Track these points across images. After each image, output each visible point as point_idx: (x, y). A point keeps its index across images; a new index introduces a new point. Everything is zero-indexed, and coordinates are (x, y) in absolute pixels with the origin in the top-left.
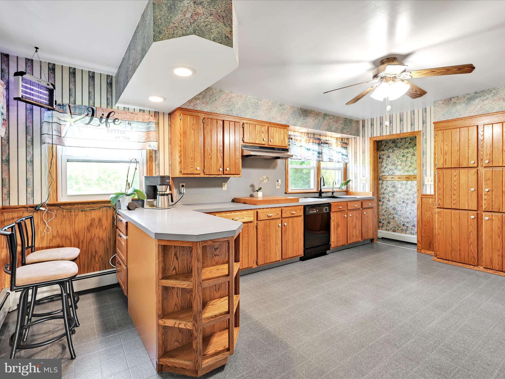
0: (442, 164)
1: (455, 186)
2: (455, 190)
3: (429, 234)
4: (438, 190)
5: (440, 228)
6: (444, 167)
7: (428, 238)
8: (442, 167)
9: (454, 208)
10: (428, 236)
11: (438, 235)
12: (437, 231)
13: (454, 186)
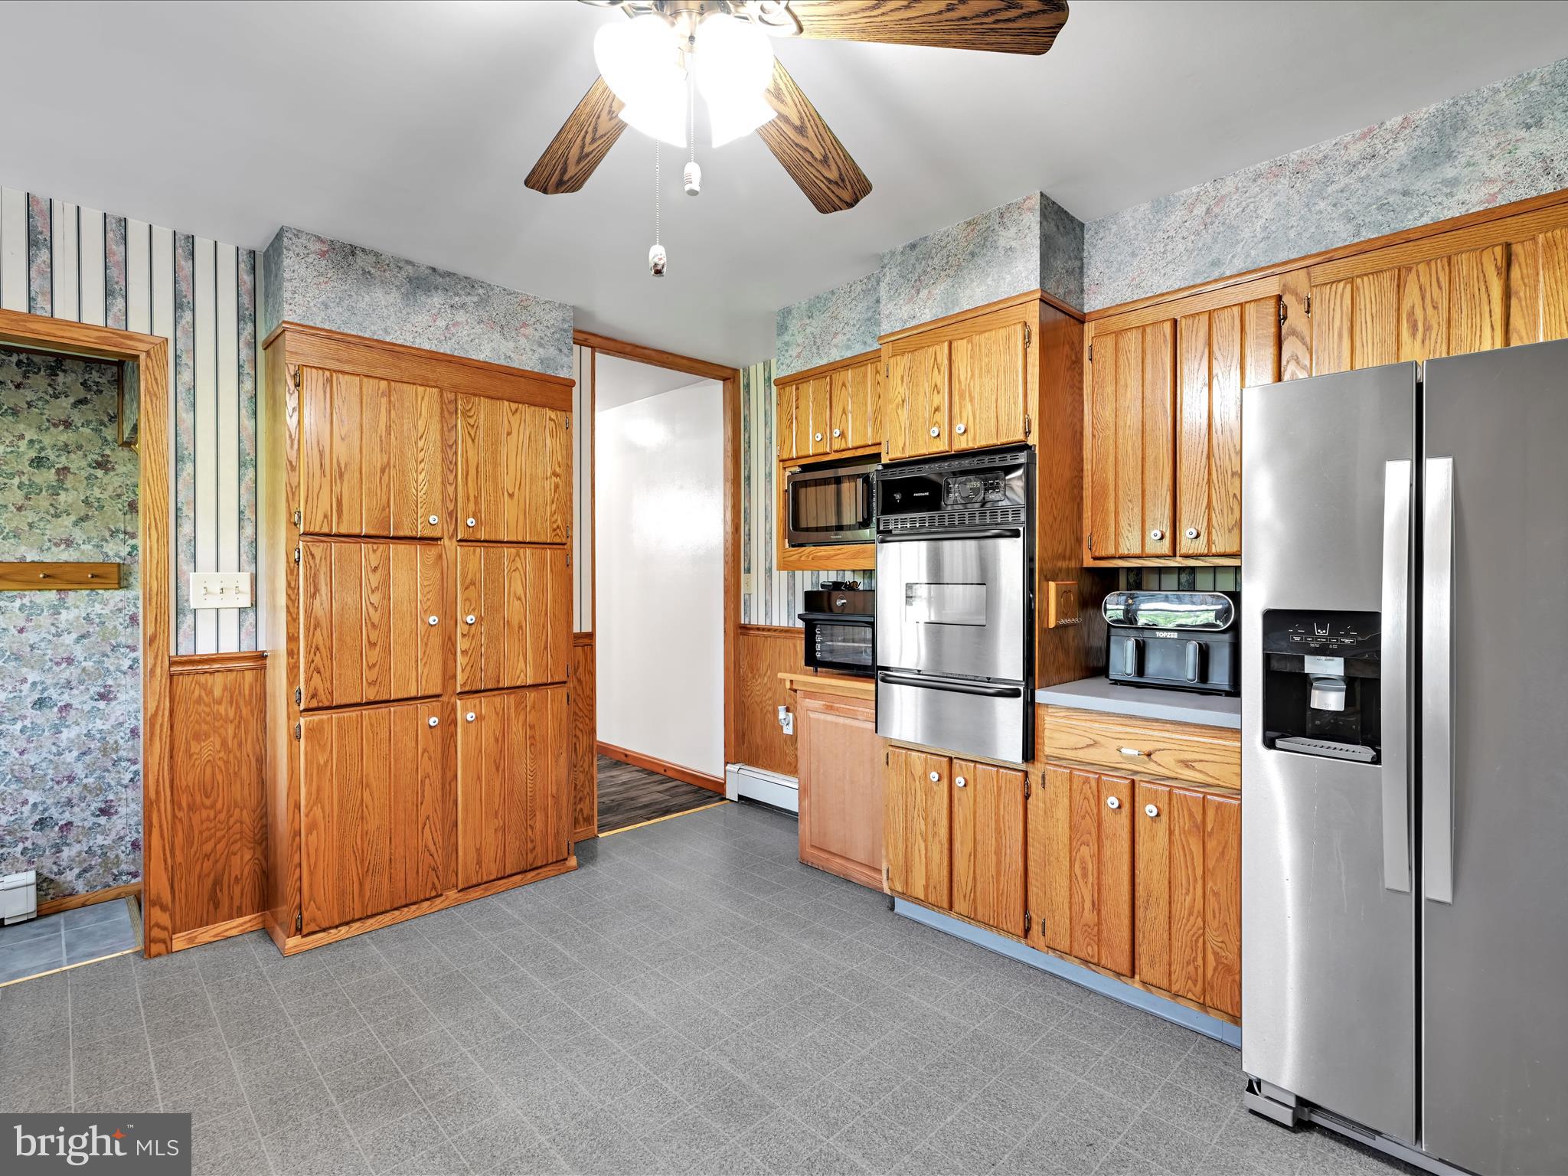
0: (325, 516)
1: (376, 609)
2: (373, 625)
3: (208, 847)
4: (307, 629)
5: (318, 800)
6: (334, 531)
7: (207, 865)
8: (325, 530)
9: (372, 698)
10: (207, 856)
11: (309, 832)
12: (307, 816)
13: (371, 610)
